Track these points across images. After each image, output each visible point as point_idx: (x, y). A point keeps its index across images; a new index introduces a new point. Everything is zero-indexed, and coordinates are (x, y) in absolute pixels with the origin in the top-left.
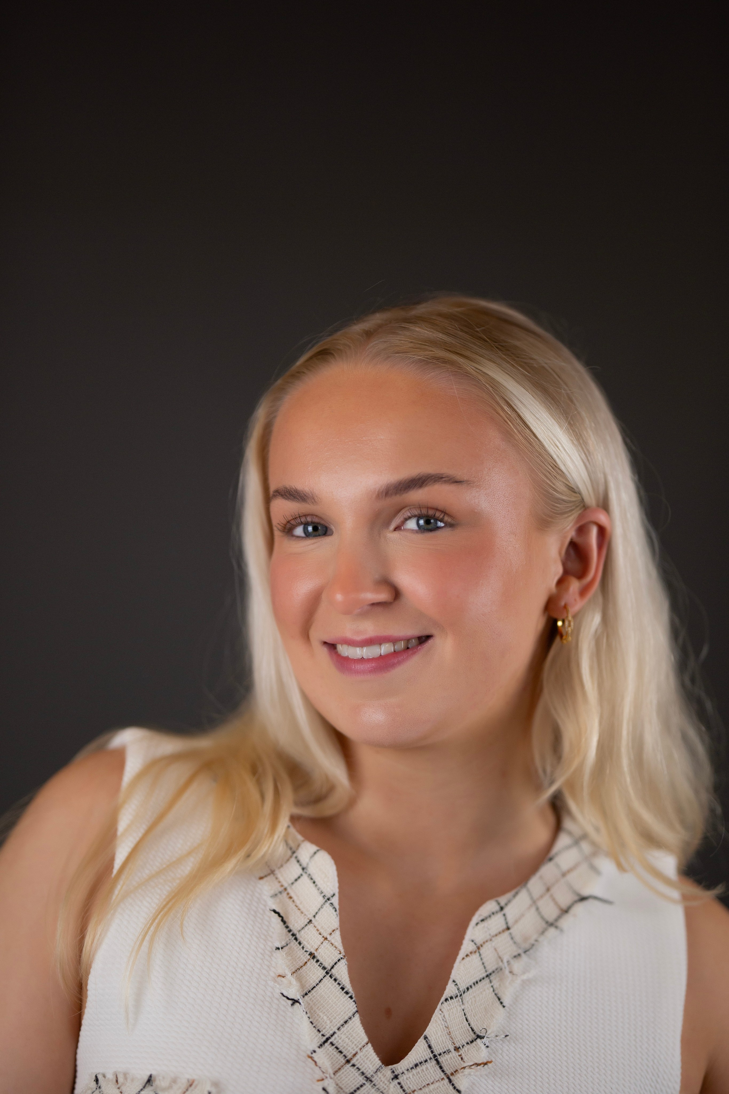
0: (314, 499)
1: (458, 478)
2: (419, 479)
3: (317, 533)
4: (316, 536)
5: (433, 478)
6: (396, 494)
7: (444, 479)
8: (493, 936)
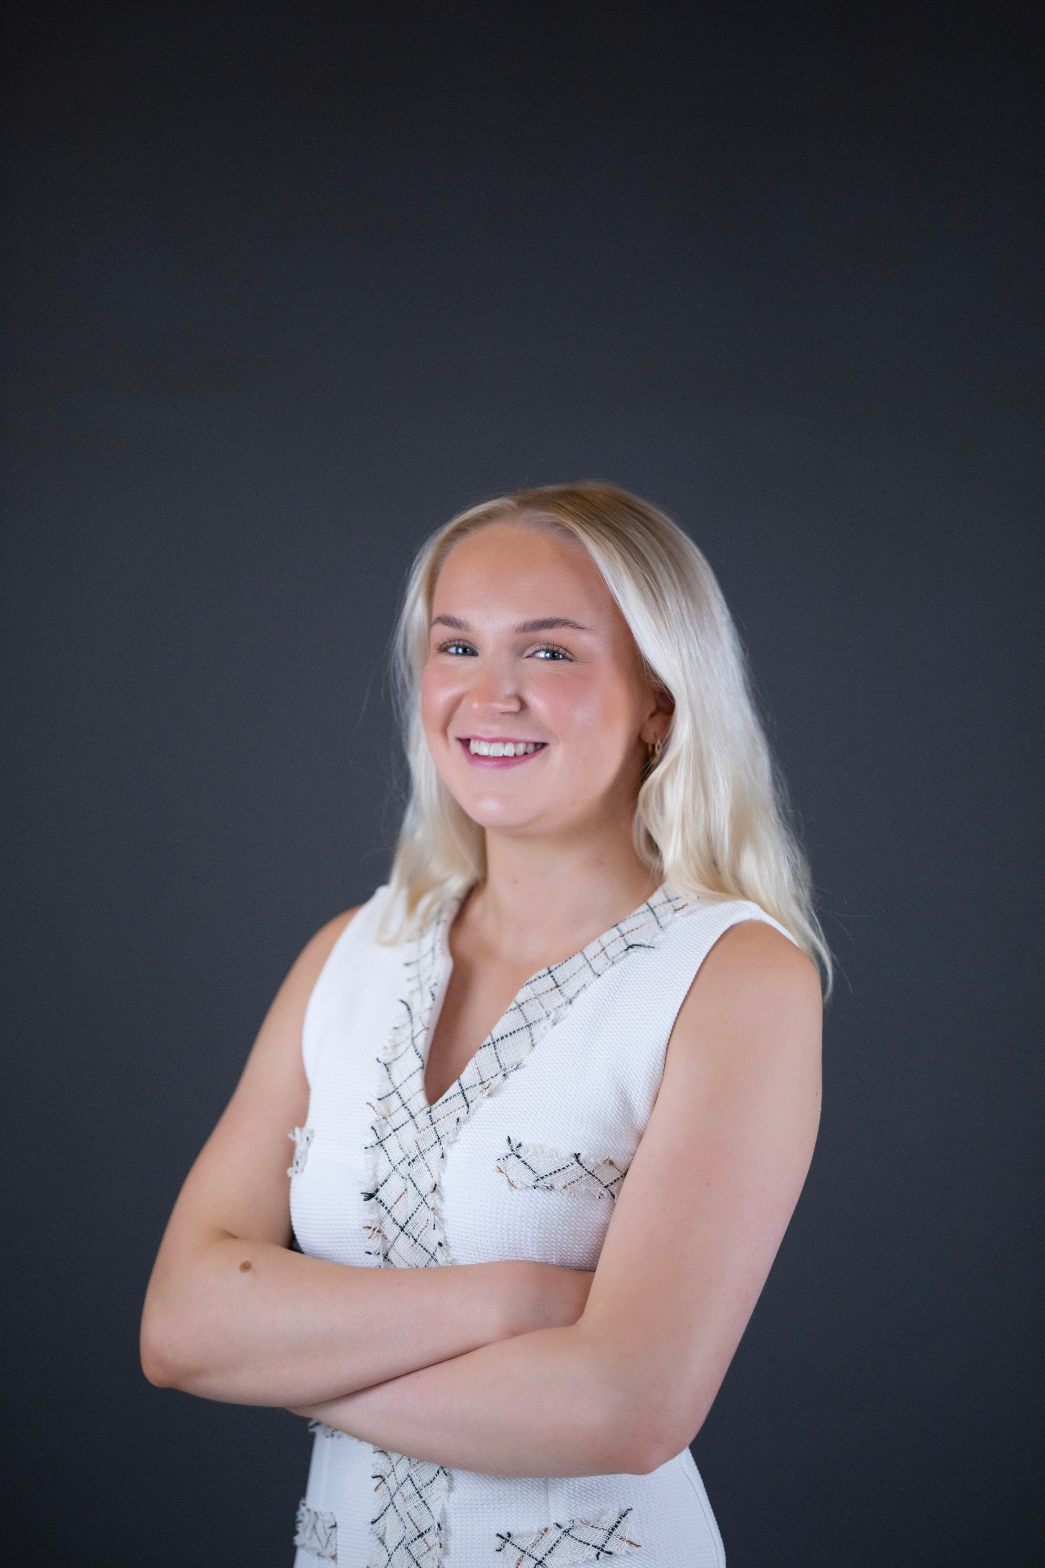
0: (467, 626)
1: (581, 625)
2: (551, 622)
3: (465, 653)
4: (464, 655)
5: (562, 622)
6: (531, 631)
7: (570, 624)
8: (539, 995)
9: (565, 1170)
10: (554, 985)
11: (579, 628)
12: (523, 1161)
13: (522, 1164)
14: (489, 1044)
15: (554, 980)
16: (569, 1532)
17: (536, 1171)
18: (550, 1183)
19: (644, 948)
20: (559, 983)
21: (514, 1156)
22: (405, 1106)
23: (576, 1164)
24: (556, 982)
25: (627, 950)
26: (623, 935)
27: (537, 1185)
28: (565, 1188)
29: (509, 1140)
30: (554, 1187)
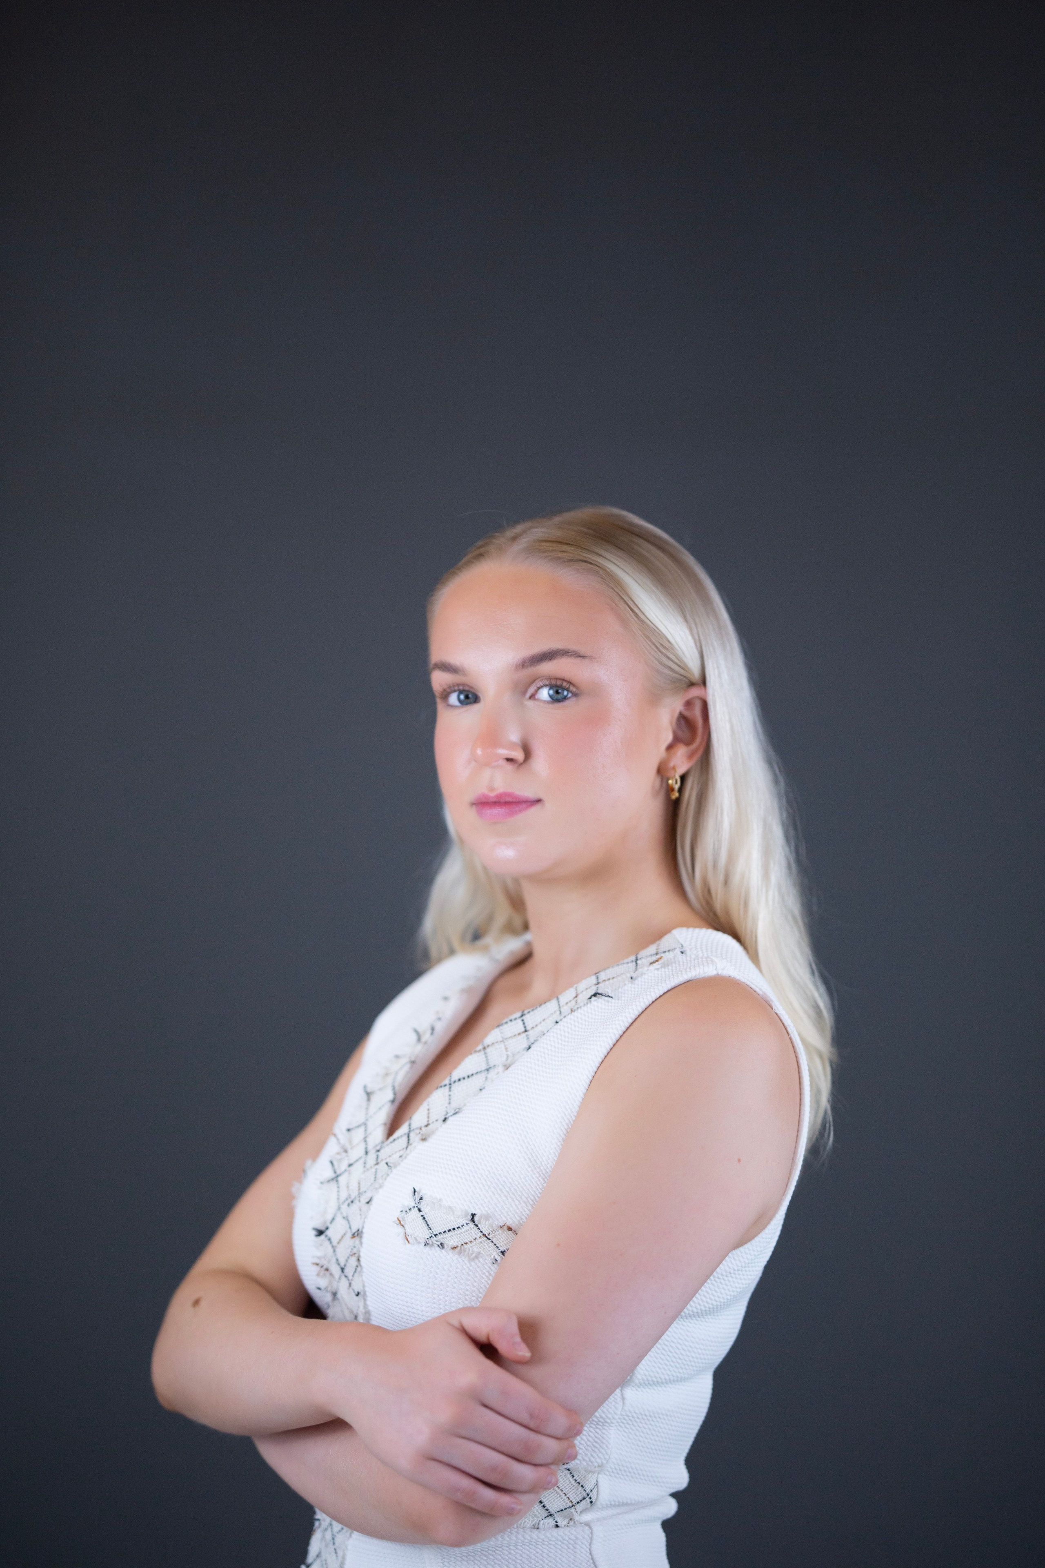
0: (464, 671)
1: (583, 653)
2: (549, 653)
3: (468, 701)
4: (467, 704)
5: (561, 652)
6: (531, 666)
7: (570, 654)
8: (506, 1039)
9: (460, 1229)
10: (523, 1030)
11: (580, 657)
12: (422, 1216)
13: (421, 1218)
14: (445, 1085)
15: (524, 1024)
17: (432, 1228)
18: (442, 1241)
19: (603, 997)
20: (528, 1028)
21: (416, 1209)
22: (365, 1140)
23: (472, 1225)
24: (525, 1027)
25: (590, 998)
26: (598, 983)
27: (430, 1242)
28: (455, 1248)
29: (415, 1191)
30: (445, 1246)
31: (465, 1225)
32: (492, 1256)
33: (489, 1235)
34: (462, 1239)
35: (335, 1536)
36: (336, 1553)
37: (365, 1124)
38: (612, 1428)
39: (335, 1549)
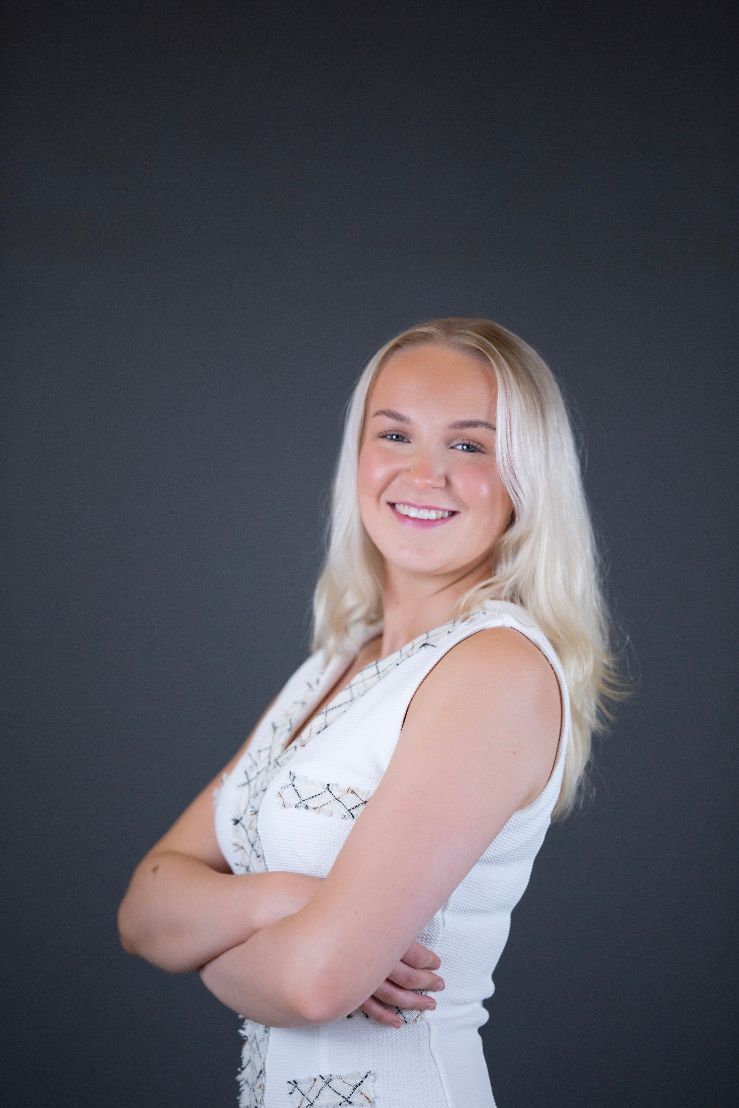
5: (482, 423)
6: (460, 428)
8: (365, 679)
10: (376, 672)
12: (295, 789)
13: (294, 791)
14: (323, 713)
15: (377, 668)
16: (329, 1084)
17: (301, 796)
18: (308, 805)
19: (429, 646)
20: (380, 671)
21: (292, 785)
22: (269, 757)
23: (328, 792)
24: (378, 670)
25: (421, 647)
26: (428, 638)
27: (299, 806)
28: (316, 808)
29: (291, 773)
30: (309, 807)
31: (323, 792)
32: (342, 814)
33: (339, 798)
34: (321, 803)
35: (259, 1044)
36: (260, 1056)
37: (271, 747)
38: (437, 945)
39: (259, 1054)
